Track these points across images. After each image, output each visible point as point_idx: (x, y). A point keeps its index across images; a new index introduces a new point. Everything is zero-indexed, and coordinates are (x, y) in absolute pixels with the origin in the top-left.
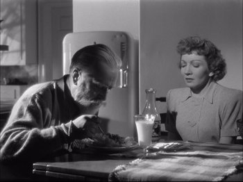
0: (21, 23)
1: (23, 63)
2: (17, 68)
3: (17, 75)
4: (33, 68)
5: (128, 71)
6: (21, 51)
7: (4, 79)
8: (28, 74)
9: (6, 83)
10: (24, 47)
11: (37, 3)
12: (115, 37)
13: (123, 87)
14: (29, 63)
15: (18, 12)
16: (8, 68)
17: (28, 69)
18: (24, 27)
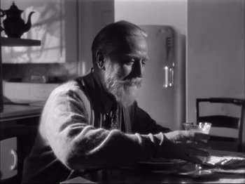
0: (61, 18)
1: (62, 60)
2: (56, 65)
3: (57, 73)
4: (73, 65)
5: (174, 68)
6: (61, 48)
7: (44, 77)
8: (67, 71)
9: (45, 81)
10: (64, 43)
11: (77, 3)
12: (160, 31)
13: (169, 86)
14: (68, 61)
15: (58, 7)
16: (47, 66)
17: (68, 67)
18: (64, 22)
